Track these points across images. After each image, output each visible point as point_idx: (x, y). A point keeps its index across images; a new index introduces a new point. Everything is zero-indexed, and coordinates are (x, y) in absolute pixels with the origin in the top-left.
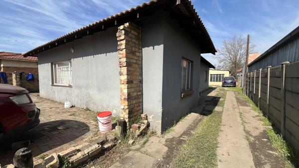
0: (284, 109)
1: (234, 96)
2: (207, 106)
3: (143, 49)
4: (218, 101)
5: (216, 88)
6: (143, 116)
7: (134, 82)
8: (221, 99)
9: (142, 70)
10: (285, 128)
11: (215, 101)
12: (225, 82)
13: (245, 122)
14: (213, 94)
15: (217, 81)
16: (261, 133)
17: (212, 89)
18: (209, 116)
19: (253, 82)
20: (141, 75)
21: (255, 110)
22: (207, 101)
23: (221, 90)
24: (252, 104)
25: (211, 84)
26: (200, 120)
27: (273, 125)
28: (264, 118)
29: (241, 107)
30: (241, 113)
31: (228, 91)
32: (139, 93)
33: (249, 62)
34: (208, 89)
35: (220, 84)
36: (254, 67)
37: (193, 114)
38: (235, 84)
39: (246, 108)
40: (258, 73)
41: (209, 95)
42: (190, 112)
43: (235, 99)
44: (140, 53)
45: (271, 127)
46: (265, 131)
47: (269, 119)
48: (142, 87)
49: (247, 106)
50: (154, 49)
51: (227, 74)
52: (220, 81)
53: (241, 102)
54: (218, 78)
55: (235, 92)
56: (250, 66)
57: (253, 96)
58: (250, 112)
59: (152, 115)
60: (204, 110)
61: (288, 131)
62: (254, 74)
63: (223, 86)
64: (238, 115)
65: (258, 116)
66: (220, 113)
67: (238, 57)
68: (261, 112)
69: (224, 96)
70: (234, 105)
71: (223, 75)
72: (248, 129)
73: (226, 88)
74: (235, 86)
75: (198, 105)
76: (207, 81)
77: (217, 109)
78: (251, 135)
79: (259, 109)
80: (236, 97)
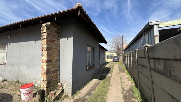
0: (138, 74)
1: (118, 66)
2: (104, 74)
3: (61, 39)
4: (110, 70)
5: (109, 62)
6: (59, 84)
7: (53, 61)
8: (112, 69)
9: (60, 53)
10: (140, 84)
11: (108, 70)
12: (114, 59)
13: (122, 82)
14: (107, 66)
15: (110, 58)
16: (130, 88)
17: (107, 63)
18: (104, 80)
19: (126, 59)
20: (59, 56)
21: (127, 75)
22: (104, 70)
23: (112, 63)
24: (126, 71)
25: (107, 60)
26: (98, 83)
27: (135, 83)
28: (131, 79)
29: (121, 73)
30: (120, 77)
31: (116, 64)
32: (56, 69)
33: (124, 49)
34: (105, 63)
35: (112, 60)
36: (126, 51)
37: (95, 79)
38: (119, 60)
39: (124, 74)
40: (127, 54)
41: (105, 67)
42: (93, 79)
43: (118, 69)
44: (58, 41)
45: (134, 84)
46: (131, 87)
47: (133, 79)
48: (59, 64)
49: (124, 72)
50: (67, 40)
51: (115, 55)
52: (112, 58)
53: (121, 70)
54: (111, 56)
55: (119, 64)
56: (124, 50)
57: (126, 67)
58: (125, 76)
59: (66, 83)
60: (101, 76)
61: (141, 86)
62: (126, 55)
63: (113, 61)
64: (119, 78)
65: (128, 78)
66: (110, 78)
67: (120, 46)
68: (130, 75)
69: (113, 67)
70: (117, 72)
71: (113, 55)
72: (123, 86)
73: (114, 62)
74: (119, 61)
75: (99, 74)
76: (104, 58)
77: (109, 75)
78: (125, 90)
79: (129, 74)
80: (119, 68)
